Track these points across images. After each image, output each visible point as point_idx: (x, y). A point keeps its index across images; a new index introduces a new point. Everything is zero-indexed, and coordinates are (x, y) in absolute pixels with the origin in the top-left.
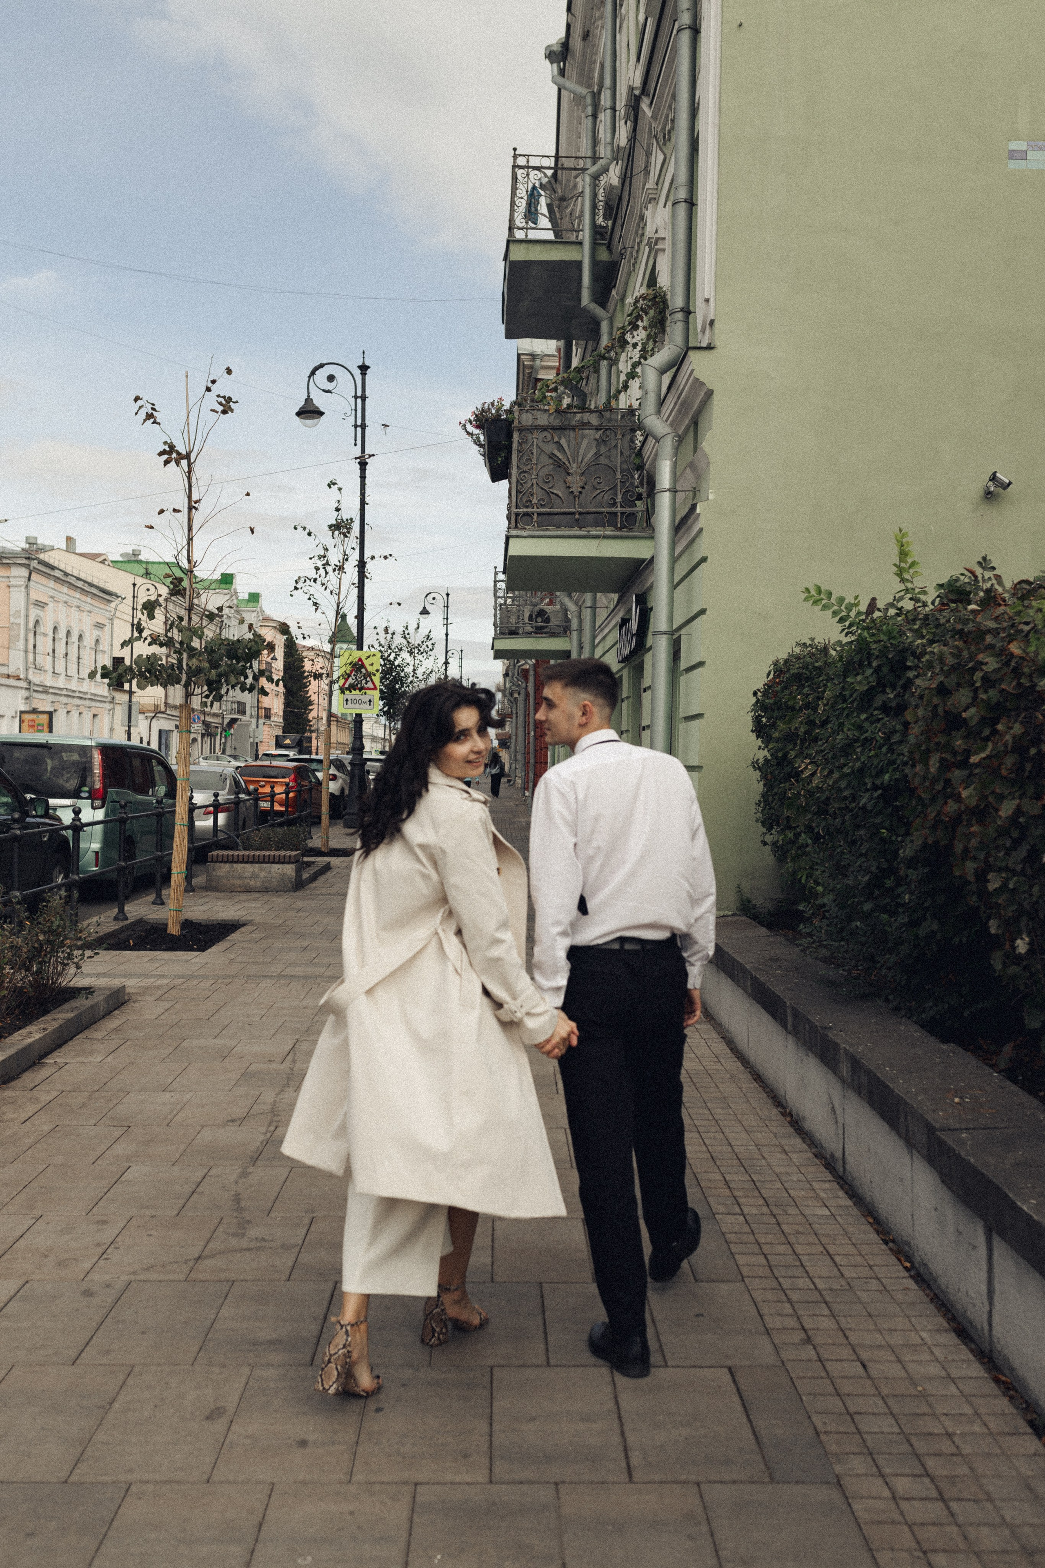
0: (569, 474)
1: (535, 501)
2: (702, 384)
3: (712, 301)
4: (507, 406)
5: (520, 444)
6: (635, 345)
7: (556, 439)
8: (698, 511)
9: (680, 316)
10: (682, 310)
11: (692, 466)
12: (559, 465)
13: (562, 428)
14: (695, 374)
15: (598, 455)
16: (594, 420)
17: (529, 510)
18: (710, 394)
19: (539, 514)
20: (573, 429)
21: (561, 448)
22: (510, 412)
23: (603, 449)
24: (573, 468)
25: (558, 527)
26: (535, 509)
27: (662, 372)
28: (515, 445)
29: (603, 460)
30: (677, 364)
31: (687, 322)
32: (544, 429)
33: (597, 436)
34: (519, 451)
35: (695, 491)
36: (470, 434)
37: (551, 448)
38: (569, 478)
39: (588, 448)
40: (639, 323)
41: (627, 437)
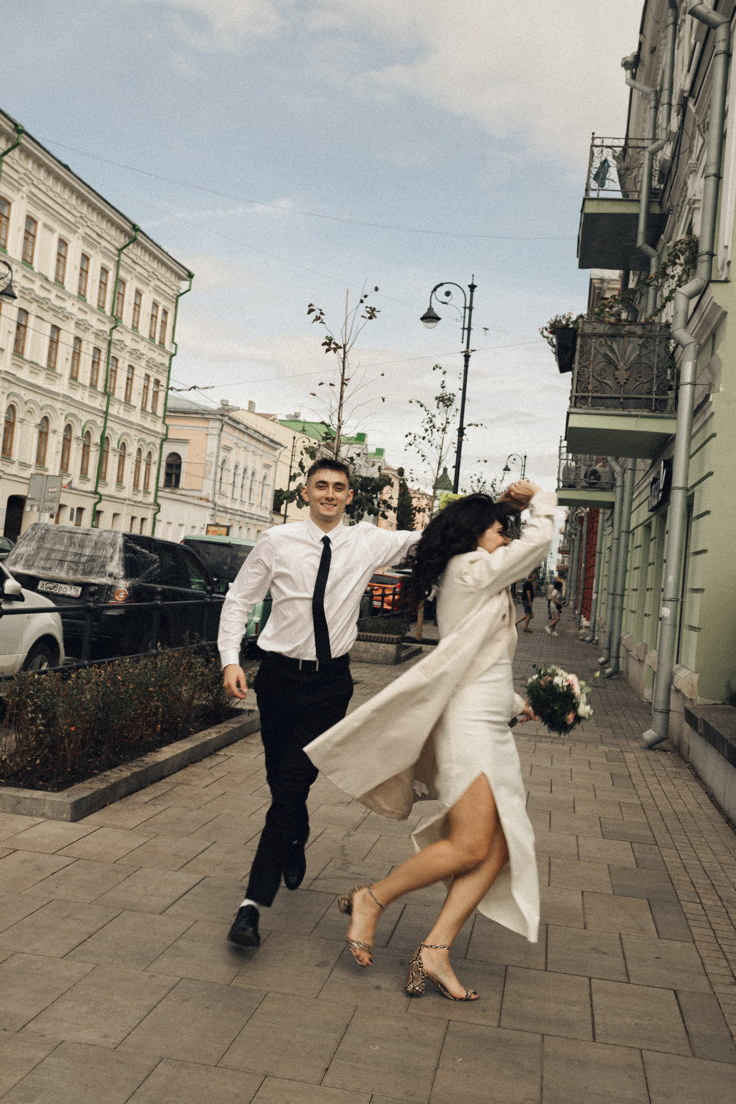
0: (617, 369)
1: (590, 388)
2: (720, 307)
3: (730, 248)
4: (574, 318)
5: (581, 346)
6: (673, 277)
7: (609, 343)
8: (711, 400)
9: (706, 257)
10: (709, 252)
11: (709, 366)
12: (610, 362)
13: (613, 336)
14: (714, 300)
15: (639, 356)
16: (639, 330)
17: (586, 394)
18: (725, 314)
19: (593, 398)
20: (623, 336)
21: (612, 350)
22: (576, 322)
23: (644, 352)
24: (621, 365)
25: (606, 406)
26: (590, 394)
27: (691, 297)
28: (578, 347)
29: (643, 360)
30: (701, 292)
31: (710, 261)
32: (601, 336)
33: (641, 342)
34: (581, 352)
35: (711, 385)
36: (548, 338)
37: (605, 350)
38: (617, 373)
39: (633, 351)
40: (677, 261)
41: (664, 344)
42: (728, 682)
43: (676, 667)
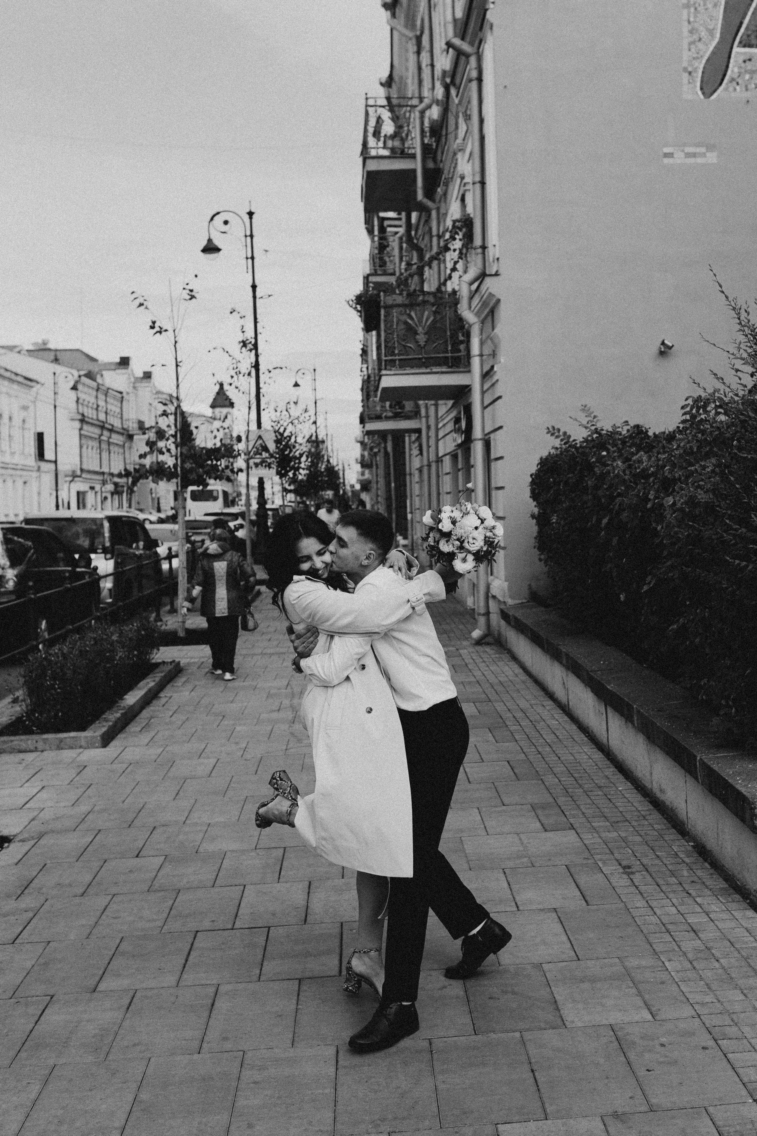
0: (416, 333)
1: (396, 352)
2: (494, 295)
3: (497, 247)
5: (385, 316)
6: (454, 250)
7: (408, 312)
8: (495, 369)
9: (480, 251)
10: (481, 247)
11: (491, 338)
12: (410, 328)
13: (410, 306)
14: (490, 290)
15: (434, 321)
16: (431, 299)
17: (394, 357)
18: (499, 301)
19: (400, 360)
20: (418, 305)
21: (411, 318)
23: (437, 317)
24: (420, 330)
25: (412, 367)
26: (397, 357)
27: (471, 284)
28: (382, 317)
29: (438, 324)
30: (479, 280)
31: (484, 253)
32: (400, 306)
33: (434, 309)
34: (385, 321)
35: (494, 355)
36: (354, 308)
37: (404, 318)
38: (417, 337)
39: (428, 317)
40: (457, 236)
41: (453, 309)
42: (530, 585)
43: (491, 578)
